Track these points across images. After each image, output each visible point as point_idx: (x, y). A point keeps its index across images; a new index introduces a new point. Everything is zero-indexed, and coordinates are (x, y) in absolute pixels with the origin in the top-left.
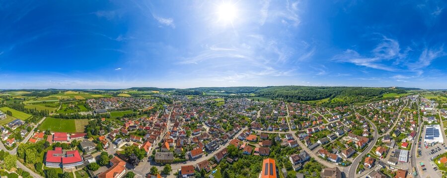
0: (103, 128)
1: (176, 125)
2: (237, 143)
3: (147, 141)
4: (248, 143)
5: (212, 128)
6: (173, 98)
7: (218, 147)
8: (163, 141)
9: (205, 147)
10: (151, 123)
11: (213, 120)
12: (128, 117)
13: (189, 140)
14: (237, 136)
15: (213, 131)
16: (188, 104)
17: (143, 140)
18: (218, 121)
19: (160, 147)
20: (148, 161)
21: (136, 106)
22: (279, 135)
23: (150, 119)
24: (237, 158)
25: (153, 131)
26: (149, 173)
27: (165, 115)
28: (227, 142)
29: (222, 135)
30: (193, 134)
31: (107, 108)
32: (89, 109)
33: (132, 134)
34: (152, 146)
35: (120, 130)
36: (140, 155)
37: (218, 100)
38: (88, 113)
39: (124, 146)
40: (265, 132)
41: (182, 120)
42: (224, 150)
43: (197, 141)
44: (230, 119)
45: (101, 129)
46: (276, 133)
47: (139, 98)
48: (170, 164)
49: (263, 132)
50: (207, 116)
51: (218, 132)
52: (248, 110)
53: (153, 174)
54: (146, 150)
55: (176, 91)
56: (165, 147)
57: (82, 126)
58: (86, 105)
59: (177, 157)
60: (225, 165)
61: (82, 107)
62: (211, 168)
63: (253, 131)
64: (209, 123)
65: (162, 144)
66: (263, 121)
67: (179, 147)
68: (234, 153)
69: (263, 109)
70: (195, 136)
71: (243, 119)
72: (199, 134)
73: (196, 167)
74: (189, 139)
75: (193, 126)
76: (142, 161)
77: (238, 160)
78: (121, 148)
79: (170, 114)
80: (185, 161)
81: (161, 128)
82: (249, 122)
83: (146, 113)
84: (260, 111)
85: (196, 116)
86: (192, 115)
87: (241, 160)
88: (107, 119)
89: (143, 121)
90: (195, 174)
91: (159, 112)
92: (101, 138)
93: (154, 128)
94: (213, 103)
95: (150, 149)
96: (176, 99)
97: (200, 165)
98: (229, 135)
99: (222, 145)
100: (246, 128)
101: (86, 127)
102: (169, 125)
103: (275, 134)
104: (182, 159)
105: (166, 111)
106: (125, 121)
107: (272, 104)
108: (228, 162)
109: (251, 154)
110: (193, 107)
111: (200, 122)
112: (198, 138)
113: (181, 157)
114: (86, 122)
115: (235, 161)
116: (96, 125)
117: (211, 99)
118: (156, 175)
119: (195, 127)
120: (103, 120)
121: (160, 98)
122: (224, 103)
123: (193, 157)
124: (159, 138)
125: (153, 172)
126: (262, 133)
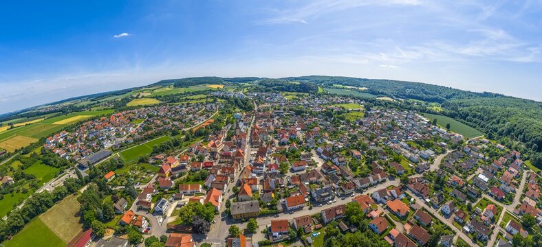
0: (119, 195)
1: (262, 152)
2: (367, 203)
3: (212, 188)
4: (386, 212)
5: (329, 163)
6: (255, 98)
7: (333, 199)
8: (239, 184)
9: (311, 194)
10: (213, 154)
11: (333, 147)
12: (162, 151)
13: (285, 180)
14: (371, 191)
15: (329, 168)
16: (284, 110)
17: (205, 187)
18: (344, 153)
19: (236, 193)
20: (222, 220)
21: (176, 123)
22: (455, 239)
23: (209, 145)
24: (356, 229)
25: (219, 167)
26: (229, 237)
27: (238, 133)
28: (349, 195)
29: (344, 179)
30: (292, 170)
31: (108, 145)
32: (62, 166)
33: (181, 182)
34: (223, 195)
35: (156, 183)
36: (208, 214)
37: (349, 107)
38: (64, 178)
39: (175, 210)
40: (432, 210)
41: (272, 142)
42: (339, 207)
43: (298, 183)
44: (369, 154)
45: (115, 200)
46: (453, 228)
47: (180, 104)
48: (255, 218)
49: (426, 207)
50: (322, 137)
51: (339, 173)
52: (415, 145)
53: (235, 237)
54: (214, 203)
55: (260, 84)
56: (244, 192)
57: (67, 219)
58: (47, 160)
59: (264, 207)
60: (333, 230)
61: (37, 170)
62: (312, 228)
63: (407, 195)
64: (325, 153)
65: (239, 188)
66: (440, 183)
67: (268, 191)
68: (354, 218)
69: (451, 155)
70: (295, 173)
71: (397, 161)
72: (303, 170)
73: (291, 223)
74: (285, 178)
75: (293, 155)
76: (214, 223)
77: (354, 232)
78: (172, 215)
79: (249, 133)
80: (276, 214)
81: (233, 160)
82: (406, 172)
83: (199, 134)
84: (442, 156)
85: (300, 135)
86: (293, 133)
87: (359, 235)
88: (119, 172)
89: (196, 153)
90: (289, 233)
91: (225, 130)
92: (126, 219)
93: (220, 162)
94: (339, 113)
95: (220, 200)
96: (259, 100)
97: (298, 221)
98: (358, 184)
99: (339, 197)
100: (397, 182)
101: (80, 214)
102: (249, 153)
103: (449, 228)
104: (272, 210)
105: (241, 125)
106: (158, 162)
107: (482, 150)
108: (340, 228)
109: (381, 235)
110: (294, 118)
111: (308, 149)
112: (300, 178)
113: (271, 207)
114: (71, 204)
115: (350, 232)
116: (101, 197)
117: (334, 103)
118: (238, 237)
119: (298, 156)
120: (110, 177)
121: (227, 99)
122: (362, 115)
123: (289, 208)
124: (232, 178)
125: (233, 233)
126: (423, 209)
